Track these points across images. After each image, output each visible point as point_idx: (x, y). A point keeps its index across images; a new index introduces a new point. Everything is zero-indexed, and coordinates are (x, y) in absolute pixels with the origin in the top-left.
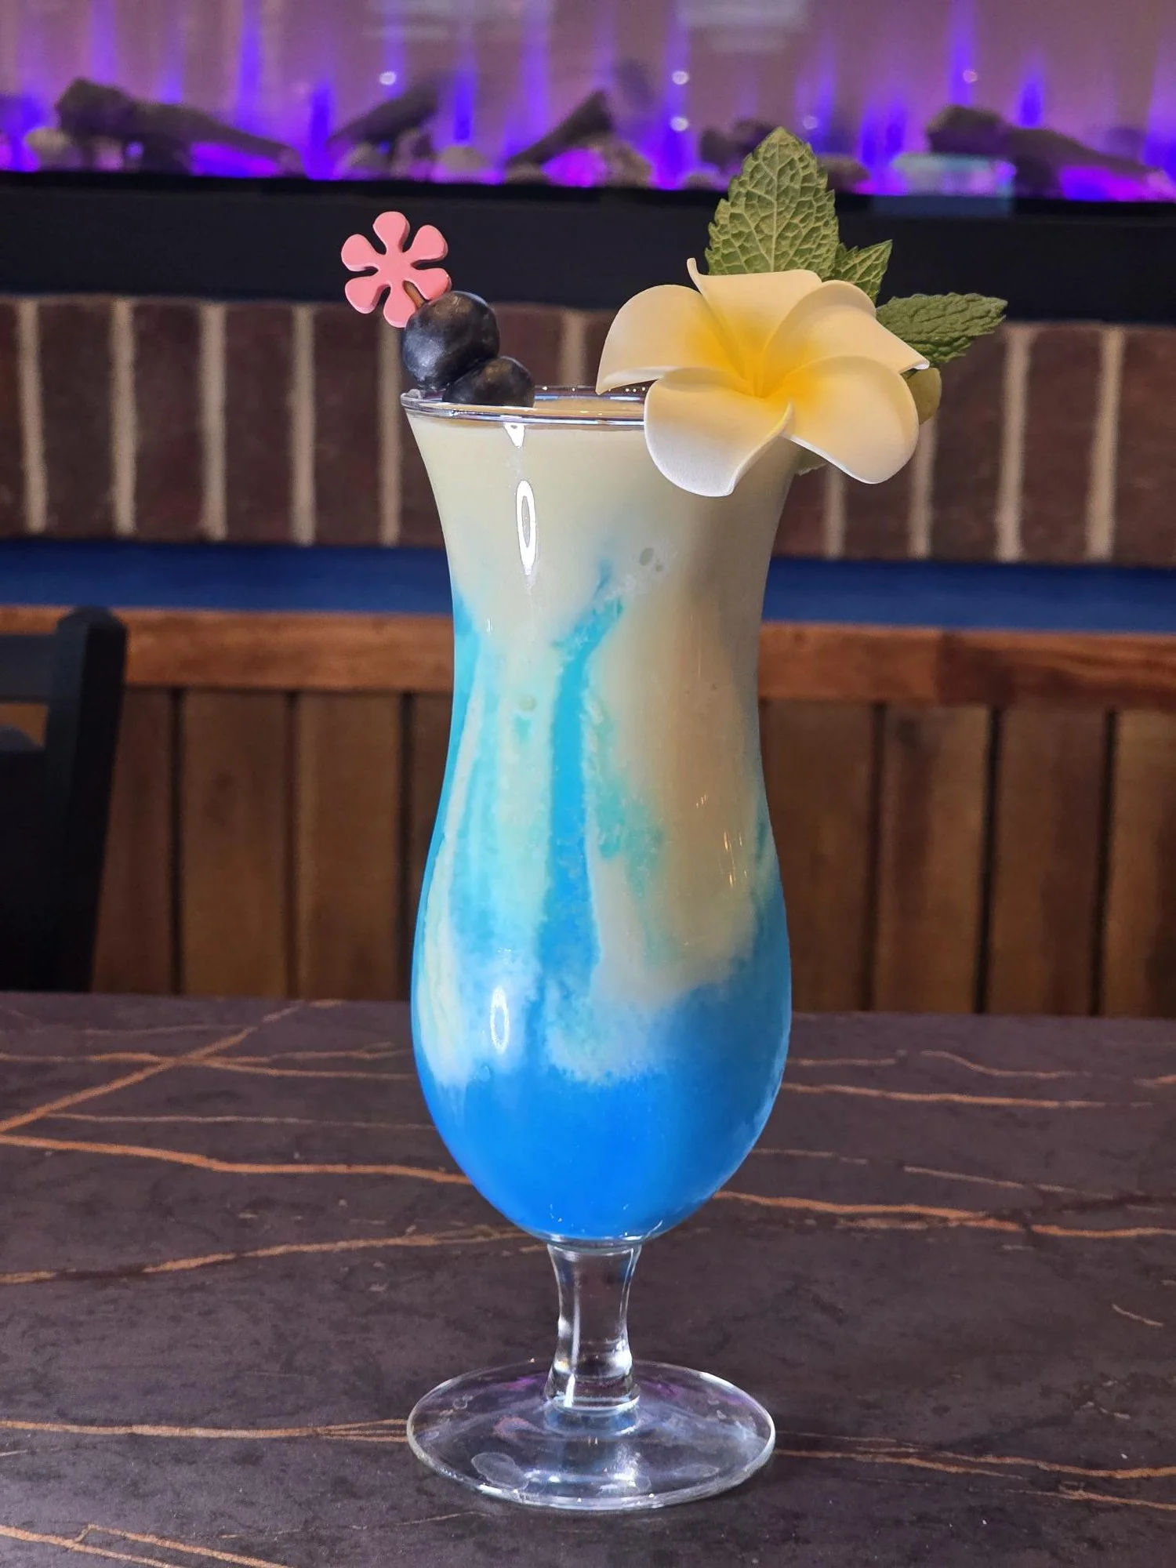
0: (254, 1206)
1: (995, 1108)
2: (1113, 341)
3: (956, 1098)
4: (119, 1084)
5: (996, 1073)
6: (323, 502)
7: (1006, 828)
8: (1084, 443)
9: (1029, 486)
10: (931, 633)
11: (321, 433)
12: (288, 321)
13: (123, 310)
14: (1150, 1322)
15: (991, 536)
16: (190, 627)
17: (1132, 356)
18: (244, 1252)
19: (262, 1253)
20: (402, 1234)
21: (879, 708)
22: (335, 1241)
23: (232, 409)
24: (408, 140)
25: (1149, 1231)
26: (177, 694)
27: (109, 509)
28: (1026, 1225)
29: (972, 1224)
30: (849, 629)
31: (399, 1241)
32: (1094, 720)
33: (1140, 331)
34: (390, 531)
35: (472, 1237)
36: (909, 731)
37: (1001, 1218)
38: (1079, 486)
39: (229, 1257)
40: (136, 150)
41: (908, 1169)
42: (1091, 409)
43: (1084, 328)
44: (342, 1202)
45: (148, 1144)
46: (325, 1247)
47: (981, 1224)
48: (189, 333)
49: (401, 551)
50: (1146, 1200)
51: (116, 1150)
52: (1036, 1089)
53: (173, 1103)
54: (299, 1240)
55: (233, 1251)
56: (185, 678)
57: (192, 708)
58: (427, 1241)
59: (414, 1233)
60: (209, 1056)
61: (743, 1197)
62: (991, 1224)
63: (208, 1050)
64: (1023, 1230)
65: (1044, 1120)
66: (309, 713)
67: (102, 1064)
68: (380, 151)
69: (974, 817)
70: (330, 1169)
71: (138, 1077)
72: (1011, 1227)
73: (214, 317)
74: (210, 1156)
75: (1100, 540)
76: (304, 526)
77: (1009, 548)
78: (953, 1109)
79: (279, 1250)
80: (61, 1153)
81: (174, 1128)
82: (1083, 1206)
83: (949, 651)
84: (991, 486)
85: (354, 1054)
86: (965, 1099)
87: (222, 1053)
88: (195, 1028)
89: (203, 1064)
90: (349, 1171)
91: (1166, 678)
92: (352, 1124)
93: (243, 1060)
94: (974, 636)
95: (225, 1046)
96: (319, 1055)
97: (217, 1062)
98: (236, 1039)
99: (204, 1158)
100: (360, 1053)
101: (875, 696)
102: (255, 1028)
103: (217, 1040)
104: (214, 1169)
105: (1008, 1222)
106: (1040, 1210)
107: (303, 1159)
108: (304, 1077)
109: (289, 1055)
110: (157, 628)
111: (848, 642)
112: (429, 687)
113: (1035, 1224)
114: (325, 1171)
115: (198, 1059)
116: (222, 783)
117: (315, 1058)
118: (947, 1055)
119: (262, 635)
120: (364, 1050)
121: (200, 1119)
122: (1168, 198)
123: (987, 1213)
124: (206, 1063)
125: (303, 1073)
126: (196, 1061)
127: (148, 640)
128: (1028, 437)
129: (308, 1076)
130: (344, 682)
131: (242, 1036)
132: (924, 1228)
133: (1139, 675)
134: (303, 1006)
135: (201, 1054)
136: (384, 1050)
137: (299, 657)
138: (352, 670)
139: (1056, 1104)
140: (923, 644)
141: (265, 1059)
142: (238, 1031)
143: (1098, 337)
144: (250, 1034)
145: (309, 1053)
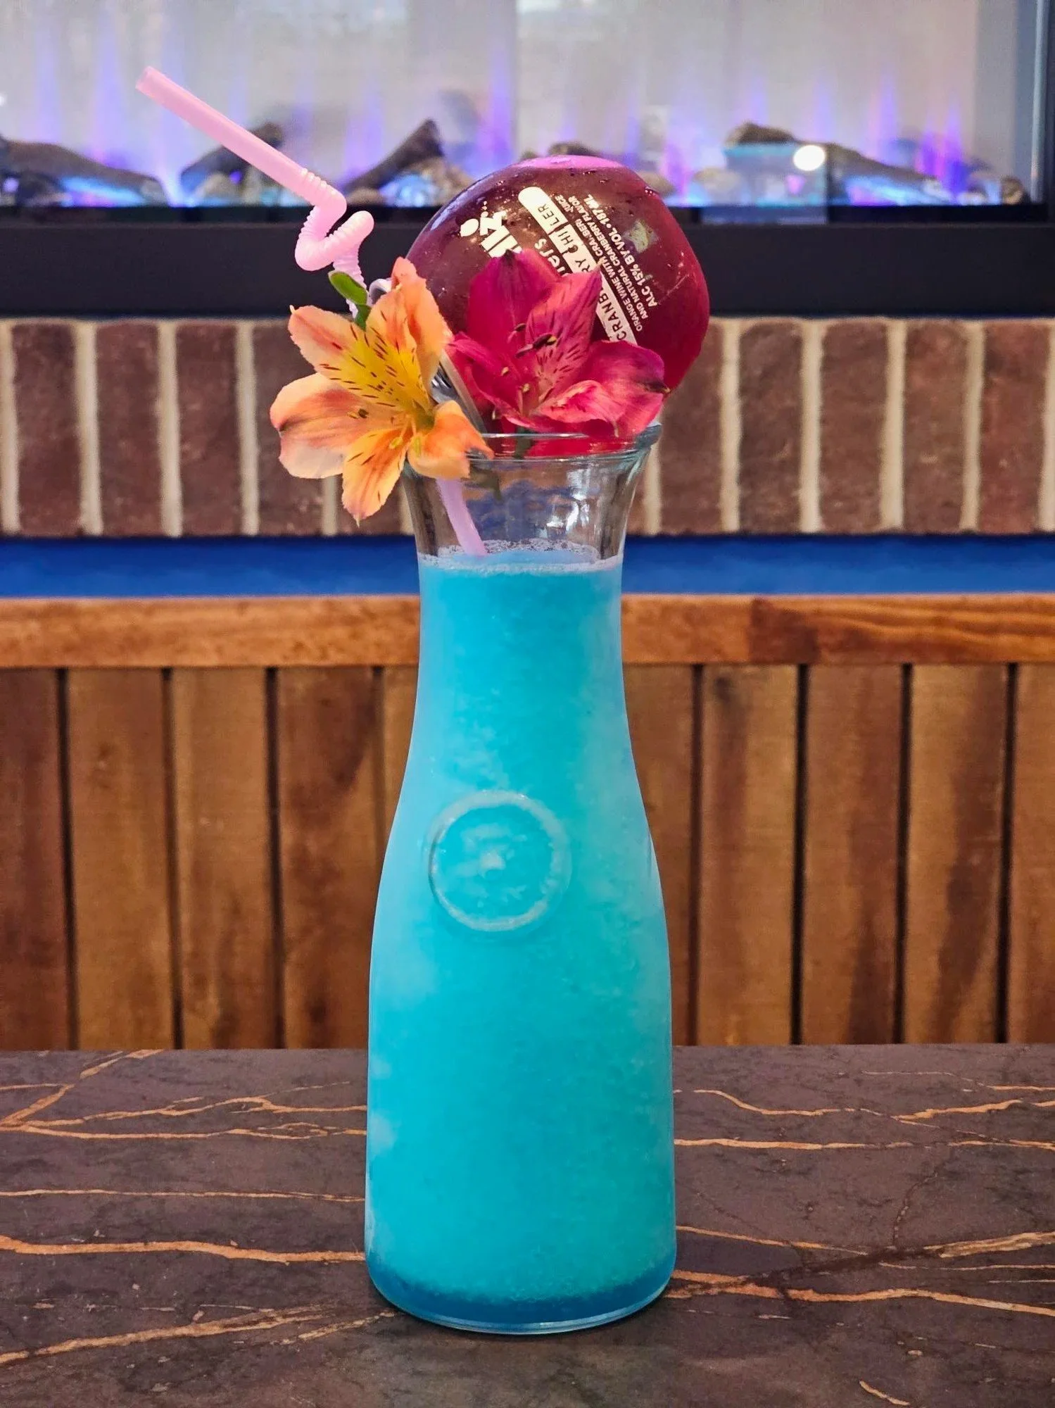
0: (49, 1295)
1: (762, 1152)
2: (898, 331)
3: (724, 1142)
5: (765, 1112)
6: (189, 499)
7: (814, 772)
9: (826, 465)
10: (745, 599)
11: (185, 437)
12: (153, 334)
14: (895, 1401)
15: (795, 512)
16: (70, 613)
17: (915, 346)
18: (37, 1349)
19: (53, 1350)
20: (188, 1321)
21: (698, 669)
22: (124, 1334)
23: (104, 417)
25: (900, 1293)
26: (62, 674)
28: (782, 1290)
29: (732, 1290)
30: (668, 598)
31: (184, 1331)
32: (892, 674)
33: (921, 322)
34: (251, 522)
35: (256, 1323)
36: (723, 685)
37: (761, 1283)
38: (872, 462)
39: (22, 1355)
42: (881, 395)
44: (136, 1287)
46: (114, 1340)
47: (739, 1290)
48: (63, 348)
49: (262, 540)
50: (898, 1256)
52: (801, 1130)
54: (91, 1334)
55: (26, 1349)
56: (68, 661)
57: (76, 684)
58: (213, 1329)
59: (201, 1320)
60: (25, 1119)
62: (750, 1289)
63: (27, 1112)
64: (780, 1296)
65: (806, 1166)
66: (181, 689)
68: (233, 180)
69: (788, 764)
70: (127, 1247)
72: (768, 1292)
73: (86, 333)
75: (892, 513)
76: (173, 522)
77: (811, 521)
78: (723, 1155)
79: (71, 1345)
82: (839, 1265)
83: (758, 614)
85: (163, 1112)
86: (733, 1143)
87: (38, 1116)
88: (15, 1087)
89: (18, 1129)
90: (145, 1250)
91: (954, 633)
92: (153, 1194)
93: (57, 1123)
94: (782, 600)
95: (42, 1107)
96: (129, 1114)
97: (33, 1126)
98: (52, 1100)
99: (9, 1239)
100: (169, 1110)
101: (692, 659)
102: (72, 1086)
103: (35, 1102)
104: (17, 1251)
105: (767, 1286)
106: (796, 1272)
107: (103, 1236)
108: (113, 1141)
109: (101, 1115)
110: (43, 616)
111: (667, 610)
112: (291, 663)
113: (791, 1288)
114: (122, 1250)
115: (15, 1123)
116: (105, 752)
117: (126, 1118)
118: (719, 1093)
119: (139, 618)
120: (173, 1106)
121: (10, 1194)
122: (945, 201)
123: (747, 1277)
124: (23, 1128)
125: (113, 1136)
126: (13, 1126)
127: (34, 626)
128: (824, 421)
129: (117, 1139)
130: (212, 660)
131: (60, 1094)
132: (686, 1296)
133: (930, 631)
134: (121, 1058)
135: (19, 1117)
136: (191, 1105)
137: (172, 638)
138: (219, 650)
139: (819, 1147)
140: (734, 610)
141: (78, 1121)
142: (56, 1090)
143: (884, 329)
144: (67, 1093)
145: (121, 1113)
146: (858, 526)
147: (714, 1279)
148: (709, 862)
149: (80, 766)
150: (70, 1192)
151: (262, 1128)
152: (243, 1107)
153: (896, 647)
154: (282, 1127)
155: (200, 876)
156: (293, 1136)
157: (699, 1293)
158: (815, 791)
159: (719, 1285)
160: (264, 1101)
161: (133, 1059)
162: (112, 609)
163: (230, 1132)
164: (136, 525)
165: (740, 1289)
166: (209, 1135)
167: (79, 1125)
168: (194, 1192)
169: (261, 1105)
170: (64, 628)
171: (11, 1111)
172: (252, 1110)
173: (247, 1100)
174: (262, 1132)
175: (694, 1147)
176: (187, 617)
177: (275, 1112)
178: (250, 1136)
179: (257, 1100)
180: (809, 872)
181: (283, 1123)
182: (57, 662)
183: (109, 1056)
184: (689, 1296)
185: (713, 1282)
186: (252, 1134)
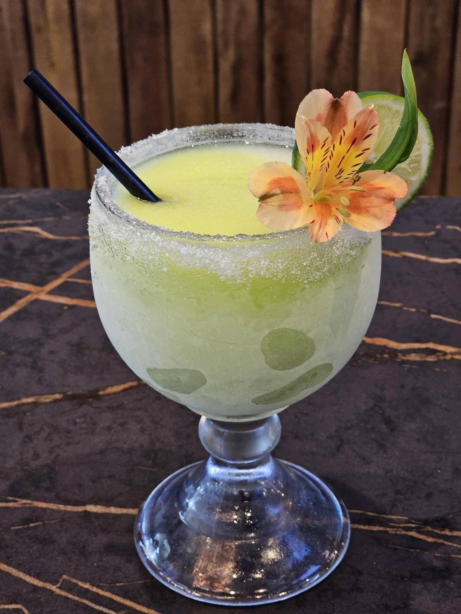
3: (459, 261)
29: (457, 357)
41: (432, 316)
78: (457, 270)
80: (71, 307)
147: (449, 349)
157: (441, 358)
159: (452, 354)
184: (436, 359)
185: (448, 351)
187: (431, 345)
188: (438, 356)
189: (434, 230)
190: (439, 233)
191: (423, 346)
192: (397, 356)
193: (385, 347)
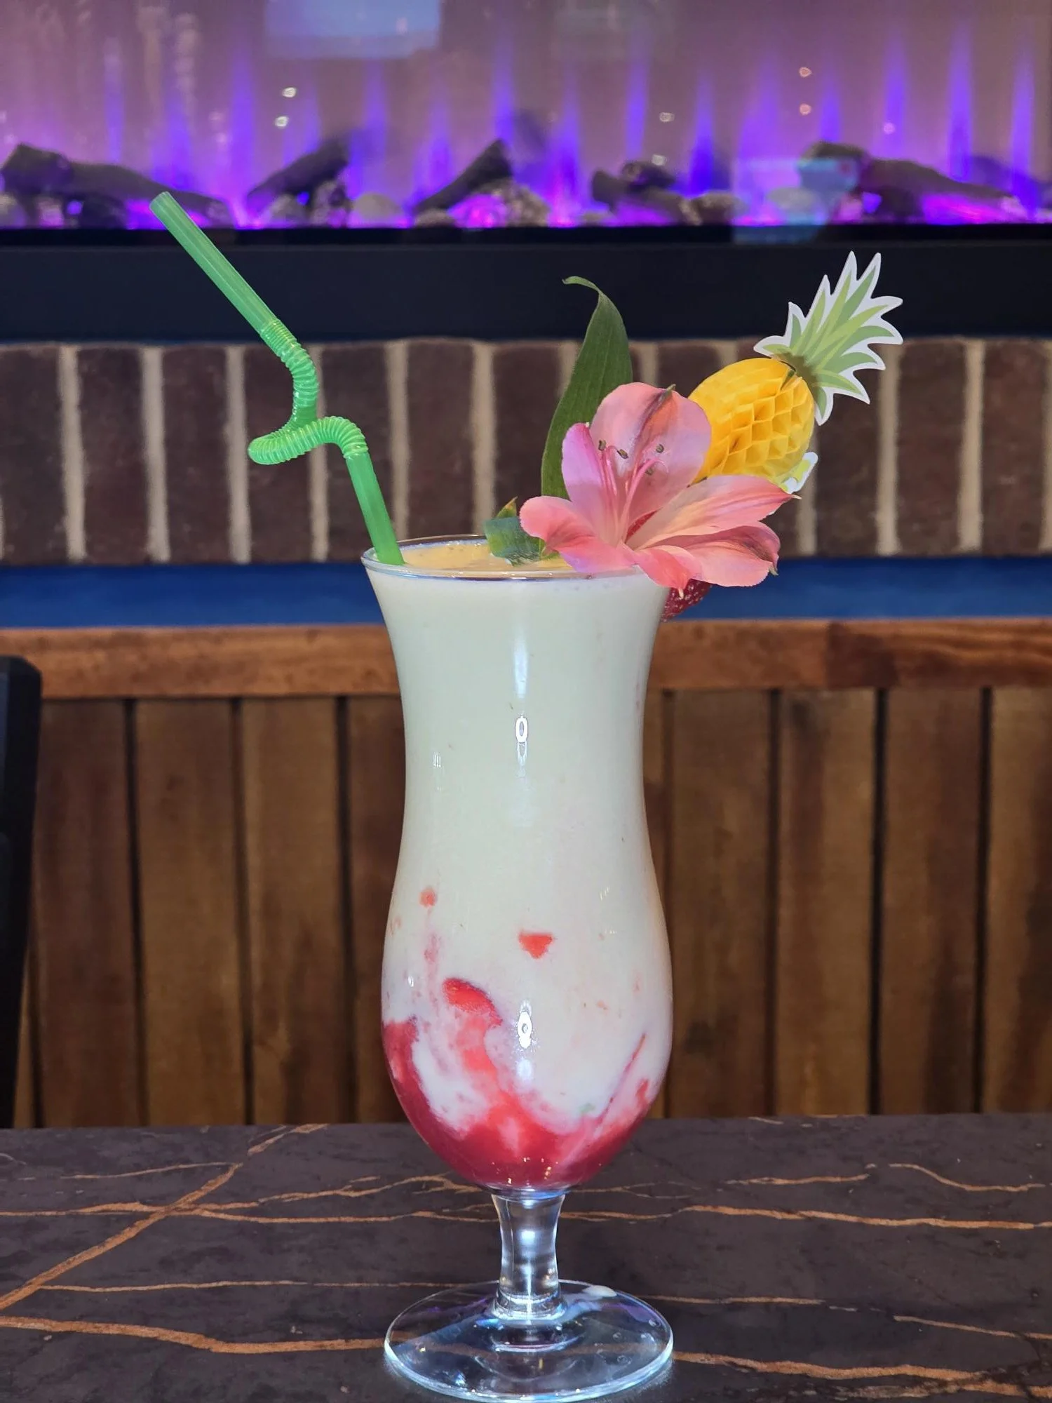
2: (976, 352)
3: (932, 1222)
4: (112, 1243)
5: (968, 1188)
6: (258, 524)
7: (893, 798)
8: (953, 446)
9: (904, 487)
10: (821, 623)
12: (221, 359)
13: (68, 355)
15: (872, 535)
16: (138, 642)
17: (993, 365)
21: (774, 694)
23: (172, 442)
24: (325, 191)
26: (129, 703)
27: (63, 538)
28: (1023, 1386)
29: (971, 1388)
30: (745, 623)
32: (972, 697)
33: (1000, 342)
34: (321, 549)
36: (801, 713)
37: (1000, 1379)
38: (950, 486)
40: (75, 207)
41: (898, 1318)
42: (958, 414)
43: (948, 342)
44: (344, 1389)
45: (145, 1321)
47: (979, 1388)
48: (130, 372)
49: (331, 565)
51: (114, 1329)
52: (1009, 1208)
53: (167, 1266)
56: (136, 691)
57: (144, 715)
60: (197, 1203)
61: (740, 1362)
62: (989, 1386)
63: (198, 1195)
64: (1022, 1394)
65: (1022, 1248)
66: (251, 717)
67: (93, 1215)
69: (865, 791)
70: (328, 1344)
71: (130, 1233)
72: (1009, 1390)
73: (152, 358)
74: (208, 1335)
75: (971, 535)
76: (241, 548)
77: (888, 544)
78: (933, 1237)
80: (58, 1336)
81: (168, 1298)
83: (835, 638)
84: (870, 487)
85: (340, 1192)
86: (940, 1223)
87: (211, 1198)
88: (182, 1166)
89: (193, 1213)
90: (347, 1348)
91: (1035, 657)
92: (345, 1285)
93: (232, 1206)
94: (859, 624)
95: (213, 1188)
96: (306, 1196)
97: (207, 1210)
98: (223, 1179)
99: (202, 1336)
100: (346, 1190)
101: (768, 684)
102: (241, 1165)
103: (205, 1182)
104: (213, 1350)
105: (1006, 1383)
106: (1034, 1366)
107: (300, 1332)
108: (293, 1226)
109: (277, 1197)
110: (108, 645)
111: (742, 635)
112: (361, 690)
113: (1033, 1385)
114: (323, 1348)
115: (187, 1207)
116: (173, 783)
117: (303, 1200)
118: (916, 1167)
119: (206, 647)
120: (350, 1186)
121: (195, 1286)
122: (1020, 219)
123: (983, 1372)
124: (197, 1212)
125: (292, 1221)
126: (186, 1210)
127: (100, 656)
128: (901, 442)
129: (297, 1223)
130: (282, 689)
131: (230, 1174)
132: (924, 1395)
133: (1009, 654)
134: (286, 1133)
135: (190, 1200)
136: (369, 1185)
137: (239, 667)
138: (289, 679)
139: (1030, 1226)
140: (812, 634)
141: (254, 1204)
142: (225, 1169)
143: (962, 349)
144: (236, 1172)
145: (296, 1194)
146: (935, 548)
147: (950, 1375)
148: (786, 890)
149: (149, 798)
150: (258, 1283)
151: (447, 1210)
152: (424, 1187)
153: (977, 671)
154: (468, 1209)
155: (271, 910)
156: (481, 1219)
157: (936, 1391)
158: (894, 816)
159: (956, 1382)
160: (444, 1180)
161: (298, 1134)
162: (178, 639)
163: (415, 1214)
164: (205, 553)
165: (980, 1386)
166: (393, 1218)
167: (252, 1208)
168: (387, 1283)
169: (441, 1184)
170: (131, 657)
171: (182, 1193)
172: (433, 1190)
173: (427, 1178)
174: (446, 1214)
175: (900, 1227)
176: (257, 646)
177: (457, 1192)
178: (437, 1219)
179: (436, 1178)
180: (889, 899)
181: (469, 1205)
182: (124, 691)
183: (273, 1131)
184: (925, 1394)
185: (949, 1379)
186: (438, 1217)
187: (908, 1370)
188: (928, 1388)
189: (865, 1172)
190: (874, 1177)
191: (892, 1371)
192: (834, 1392)
193: (804, 1377)
